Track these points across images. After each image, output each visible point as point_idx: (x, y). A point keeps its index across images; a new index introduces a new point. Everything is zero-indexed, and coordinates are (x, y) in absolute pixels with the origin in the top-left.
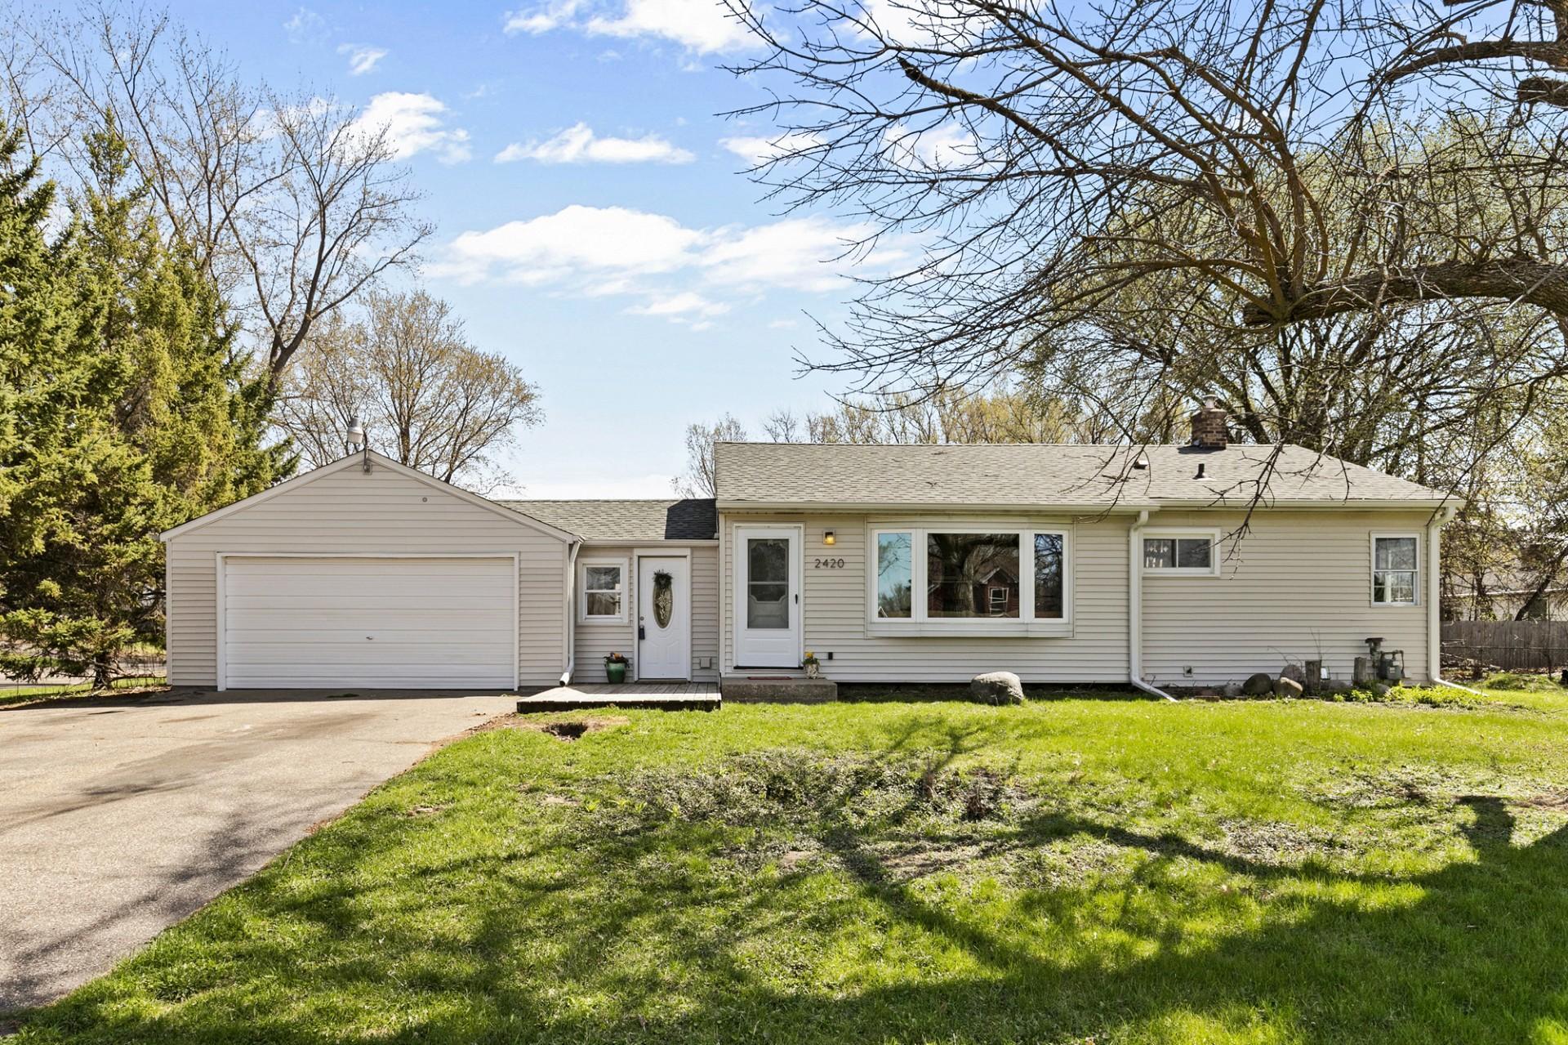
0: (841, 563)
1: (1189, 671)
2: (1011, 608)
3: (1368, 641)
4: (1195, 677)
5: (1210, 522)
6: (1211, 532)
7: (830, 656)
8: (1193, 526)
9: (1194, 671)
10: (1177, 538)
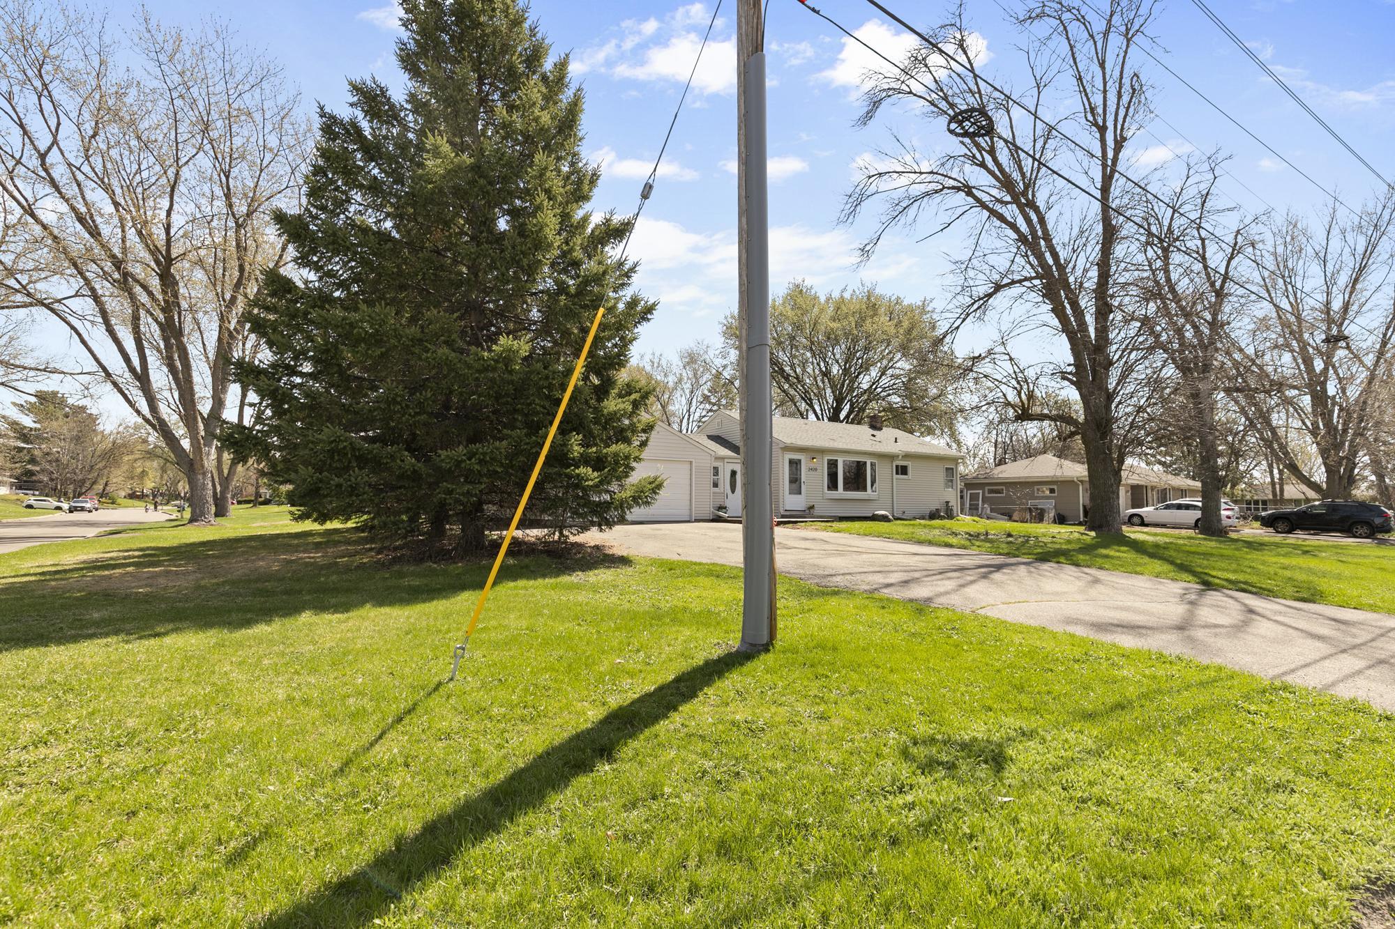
0: (816, 469)
5: (908, 459)
6: (909, 463)
8: (905, 461)
10: (900, 464)
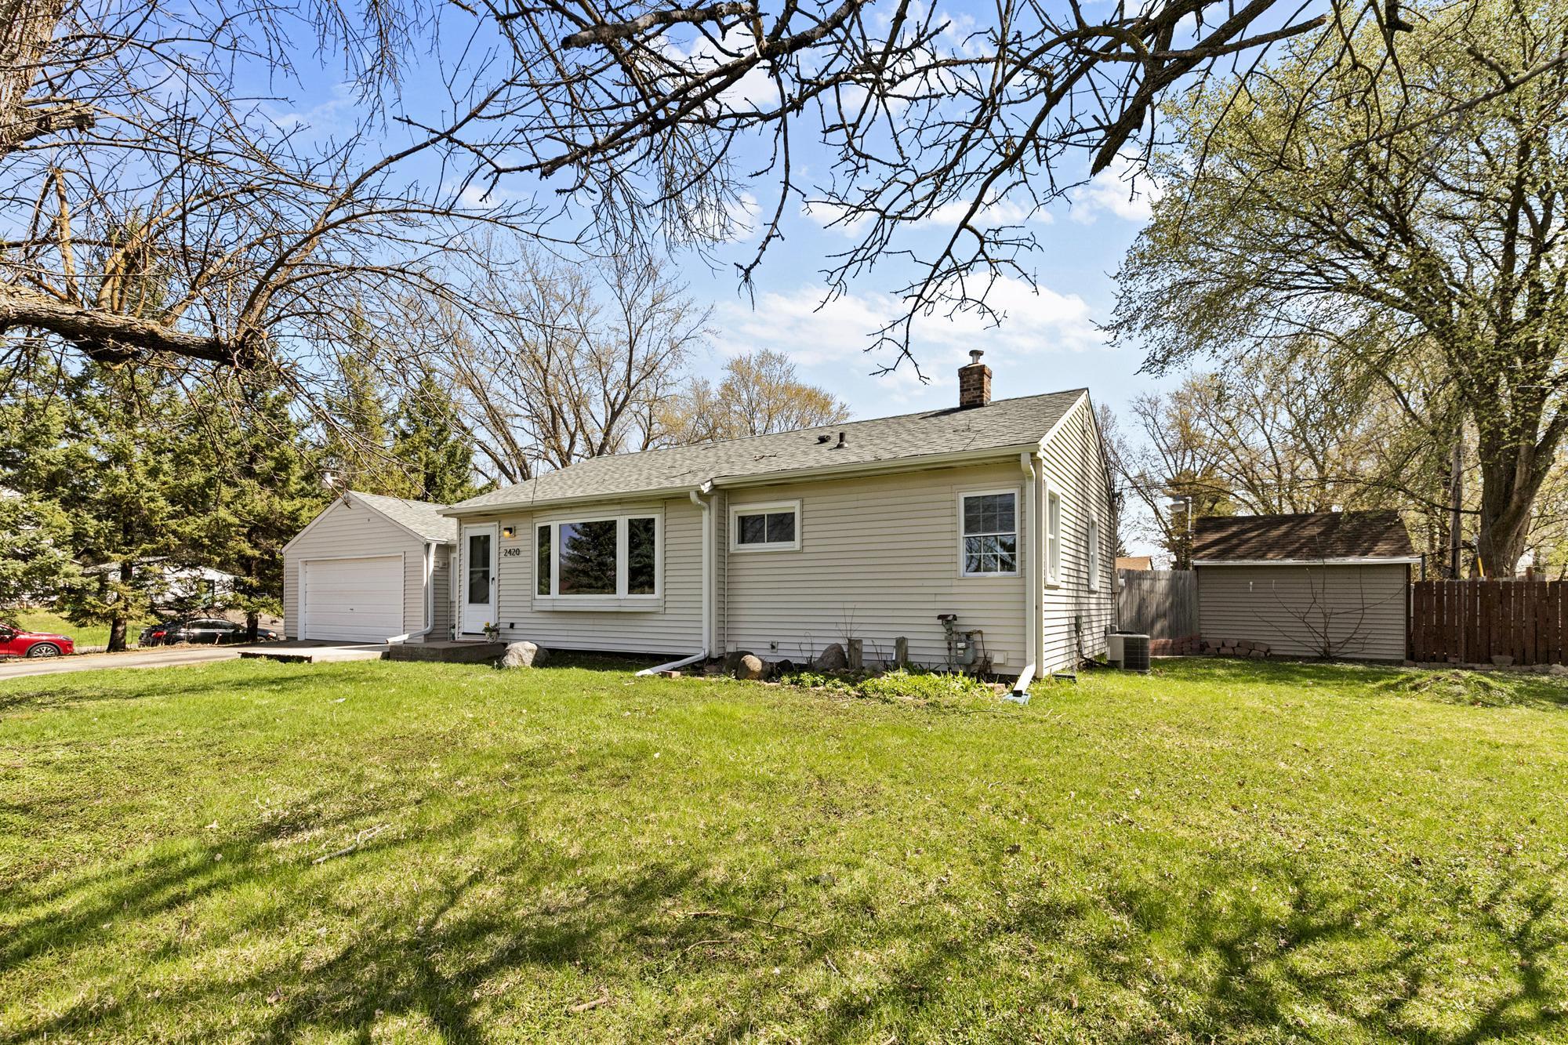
0: (518, 552)
1: (773, 647)
2: (610, 586)
3: (940, 617)
4: (780, 653)
5: (789, 494)
6: (791, 505)
7: (512, 626)
8: (777, 500)
9: (780, 646)
10: (766, 513)
